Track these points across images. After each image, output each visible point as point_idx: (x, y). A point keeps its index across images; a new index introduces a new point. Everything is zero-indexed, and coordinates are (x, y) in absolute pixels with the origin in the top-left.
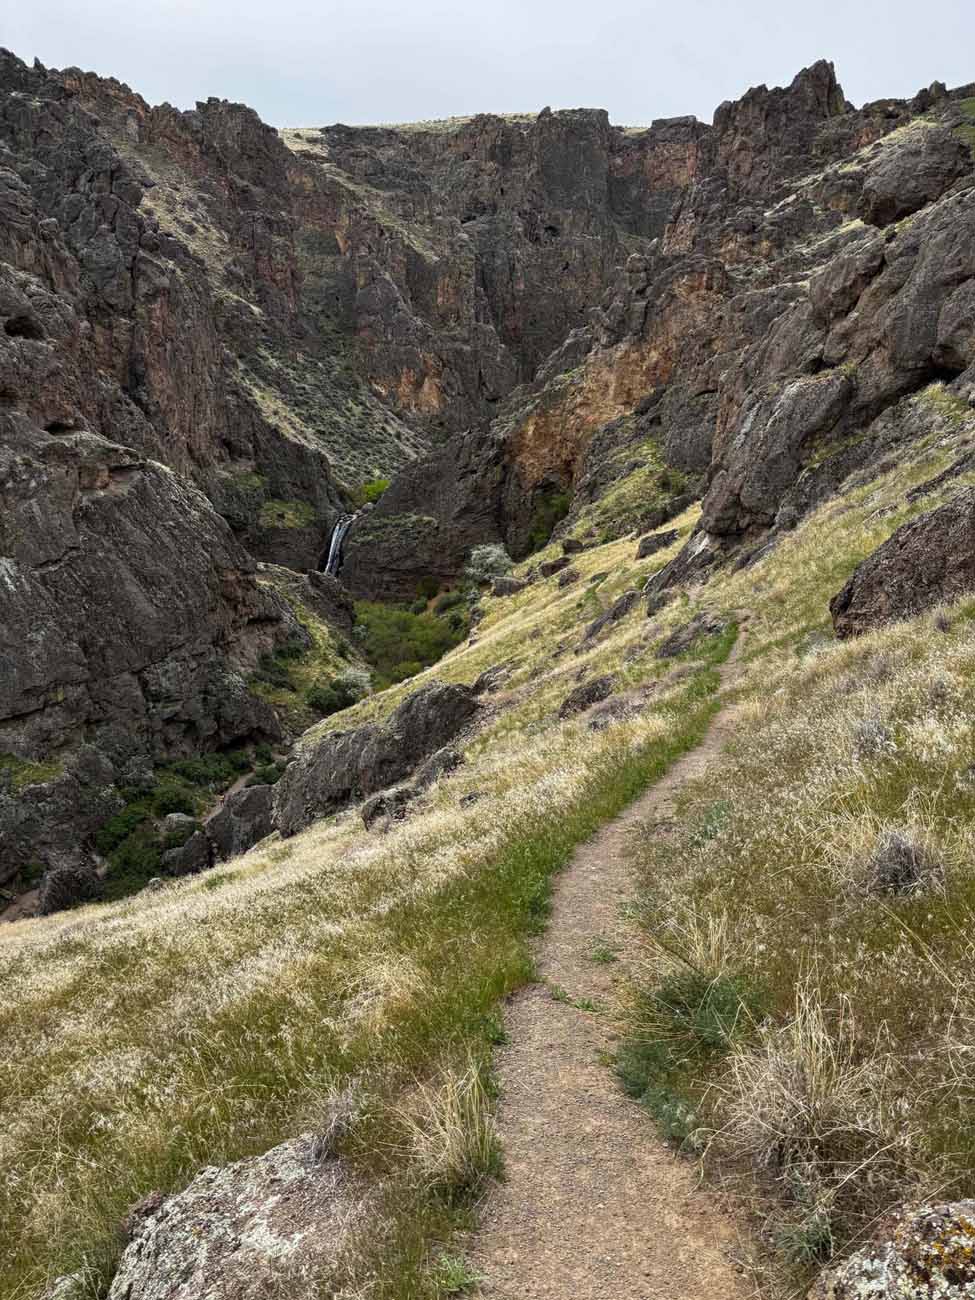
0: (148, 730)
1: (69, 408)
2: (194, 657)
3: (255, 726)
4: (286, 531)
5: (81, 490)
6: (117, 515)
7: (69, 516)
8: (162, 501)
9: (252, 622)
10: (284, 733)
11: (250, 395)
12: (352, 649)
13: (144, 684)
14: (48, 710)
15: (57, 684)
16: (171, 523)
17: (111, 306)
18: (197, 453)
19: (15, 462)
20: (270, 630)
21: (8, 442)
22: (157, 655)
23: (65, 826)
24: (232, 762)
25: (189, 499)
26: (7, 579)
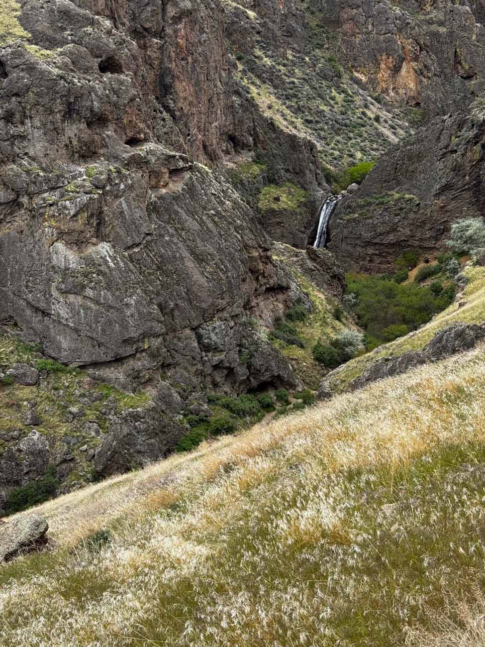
0: (200, 373)
1: (142, 125)
2: (232, 317)
3: (276, 374)
4: (281, 212)
5: (151, 189)
6: (176, 207)
7: (145, 209)
8: (206, 194)
9: (268, 290)
10: (297, 381)
11: (248, 92)
12: (345, 313)
13: (199, 337)
14: (138, 355)
15: (145, 336)
16: (212, 212)
17: (146, 29)
18: (210, 149)
19: (110, 170)
20: (281, 297)
21: (103, 155)
22: (208, 316)
23: (153, 441)
24: (260, 402)
25: (223, 191)
26: (108, 258)
